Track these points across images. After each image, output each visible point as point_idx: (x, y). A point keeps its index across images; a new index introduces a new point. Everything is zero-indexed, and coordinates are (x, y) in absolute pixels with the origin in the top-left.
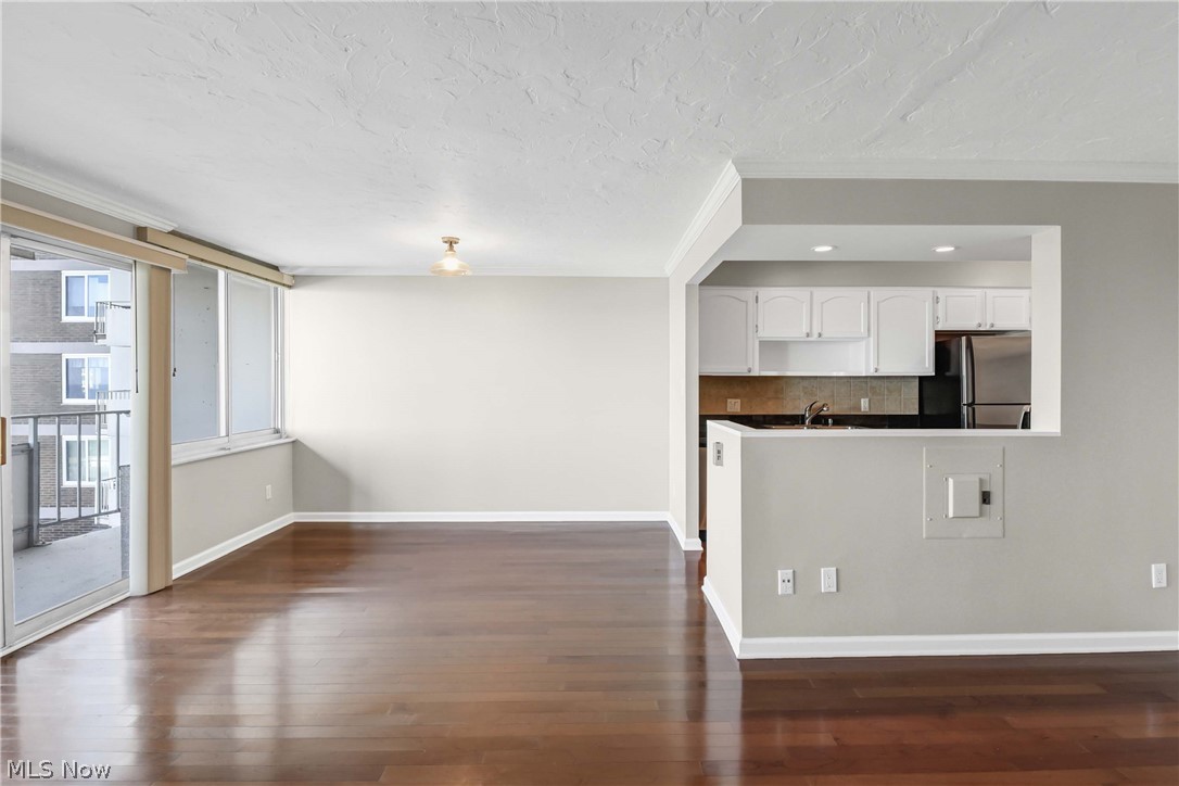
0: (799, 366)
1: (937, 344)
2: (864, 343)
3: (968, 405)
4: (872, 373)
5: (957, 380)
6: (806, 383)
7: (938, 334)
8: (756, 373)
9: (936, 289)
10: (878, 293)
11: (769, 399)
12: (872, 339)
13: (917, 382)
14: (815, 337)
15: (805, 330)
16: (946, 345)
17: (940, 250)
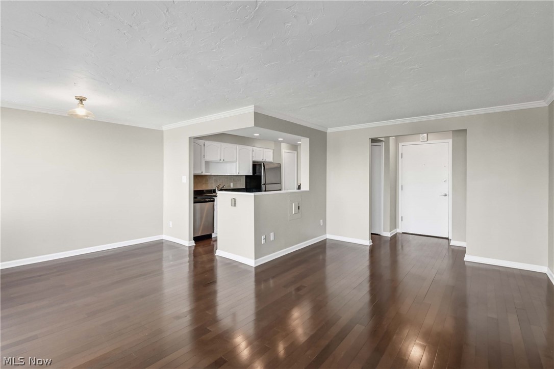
0: (213, 171)
1: (253, 165)
2: (235, 163)
3: (264, 184)
4: (237, 174)
5: (260, 177)
6: (215, 178)
7: (253, 162)
8: (204, 174)
9: (254, 148)
10: (239, 147)
11: (203, 184)
12: (237, 163)
13: (245, 177)
14: (222, 160)
15: (219, 158)
16: (256, 166)
17: (255, 135)
